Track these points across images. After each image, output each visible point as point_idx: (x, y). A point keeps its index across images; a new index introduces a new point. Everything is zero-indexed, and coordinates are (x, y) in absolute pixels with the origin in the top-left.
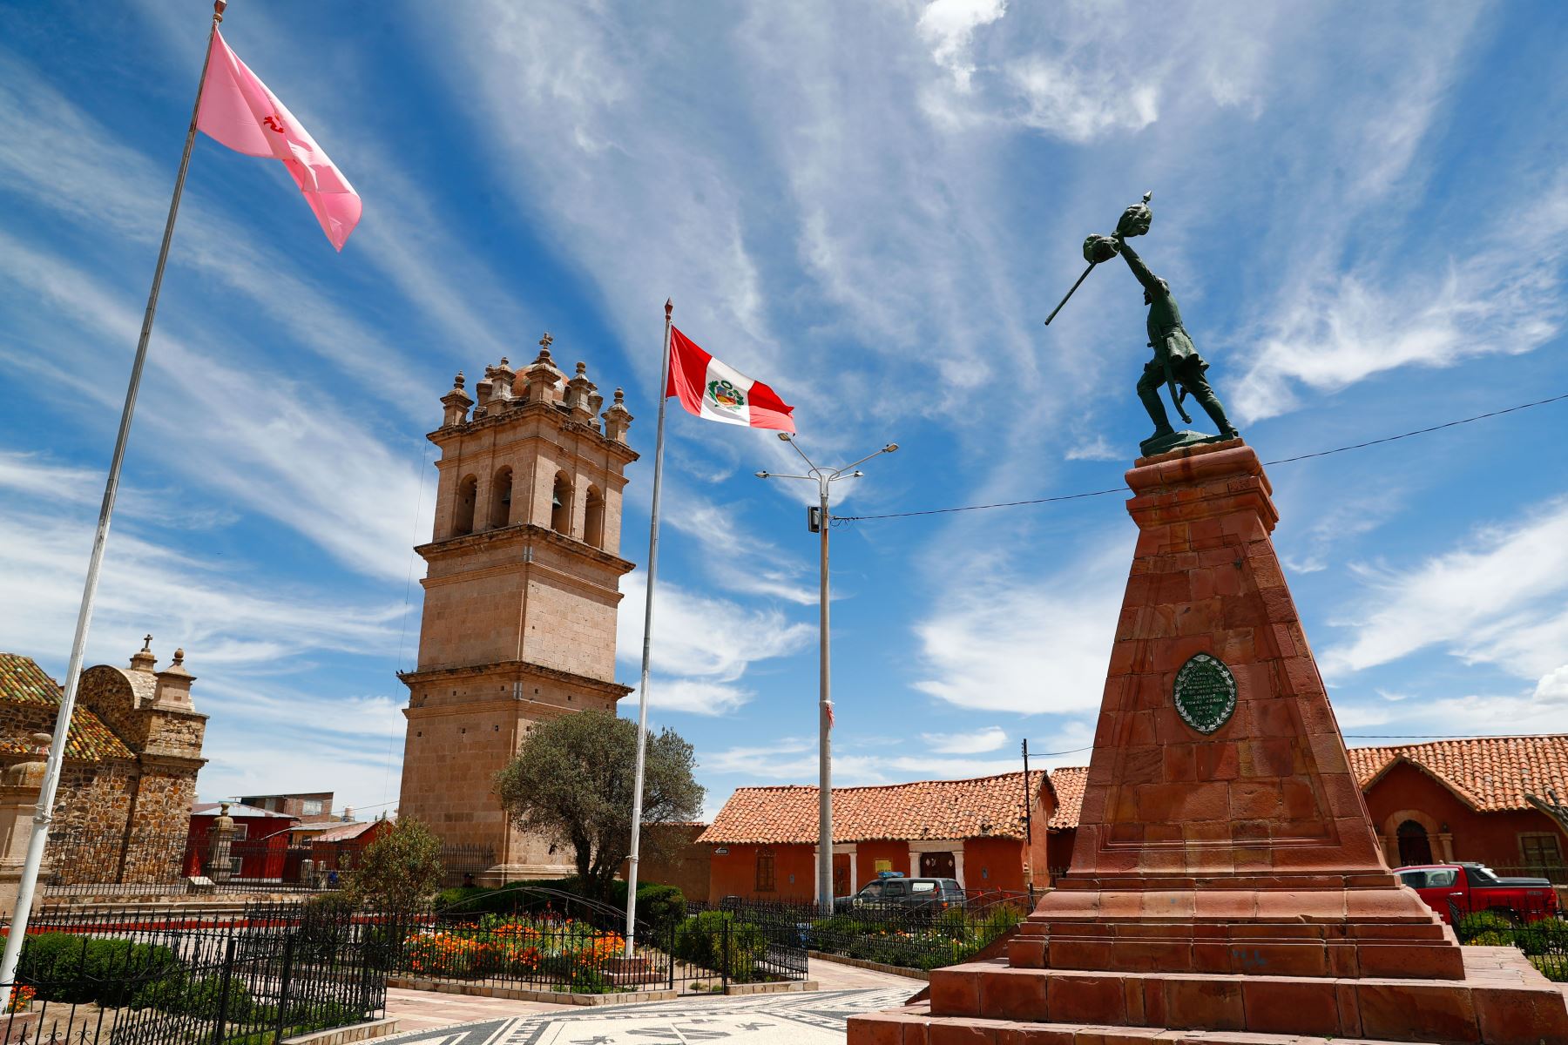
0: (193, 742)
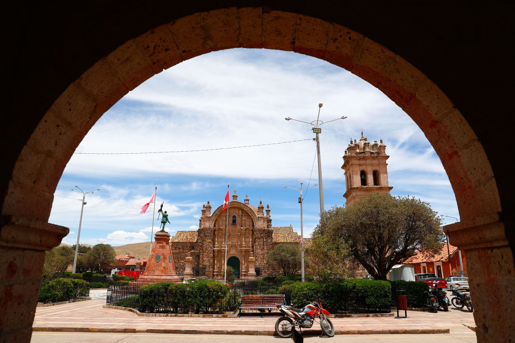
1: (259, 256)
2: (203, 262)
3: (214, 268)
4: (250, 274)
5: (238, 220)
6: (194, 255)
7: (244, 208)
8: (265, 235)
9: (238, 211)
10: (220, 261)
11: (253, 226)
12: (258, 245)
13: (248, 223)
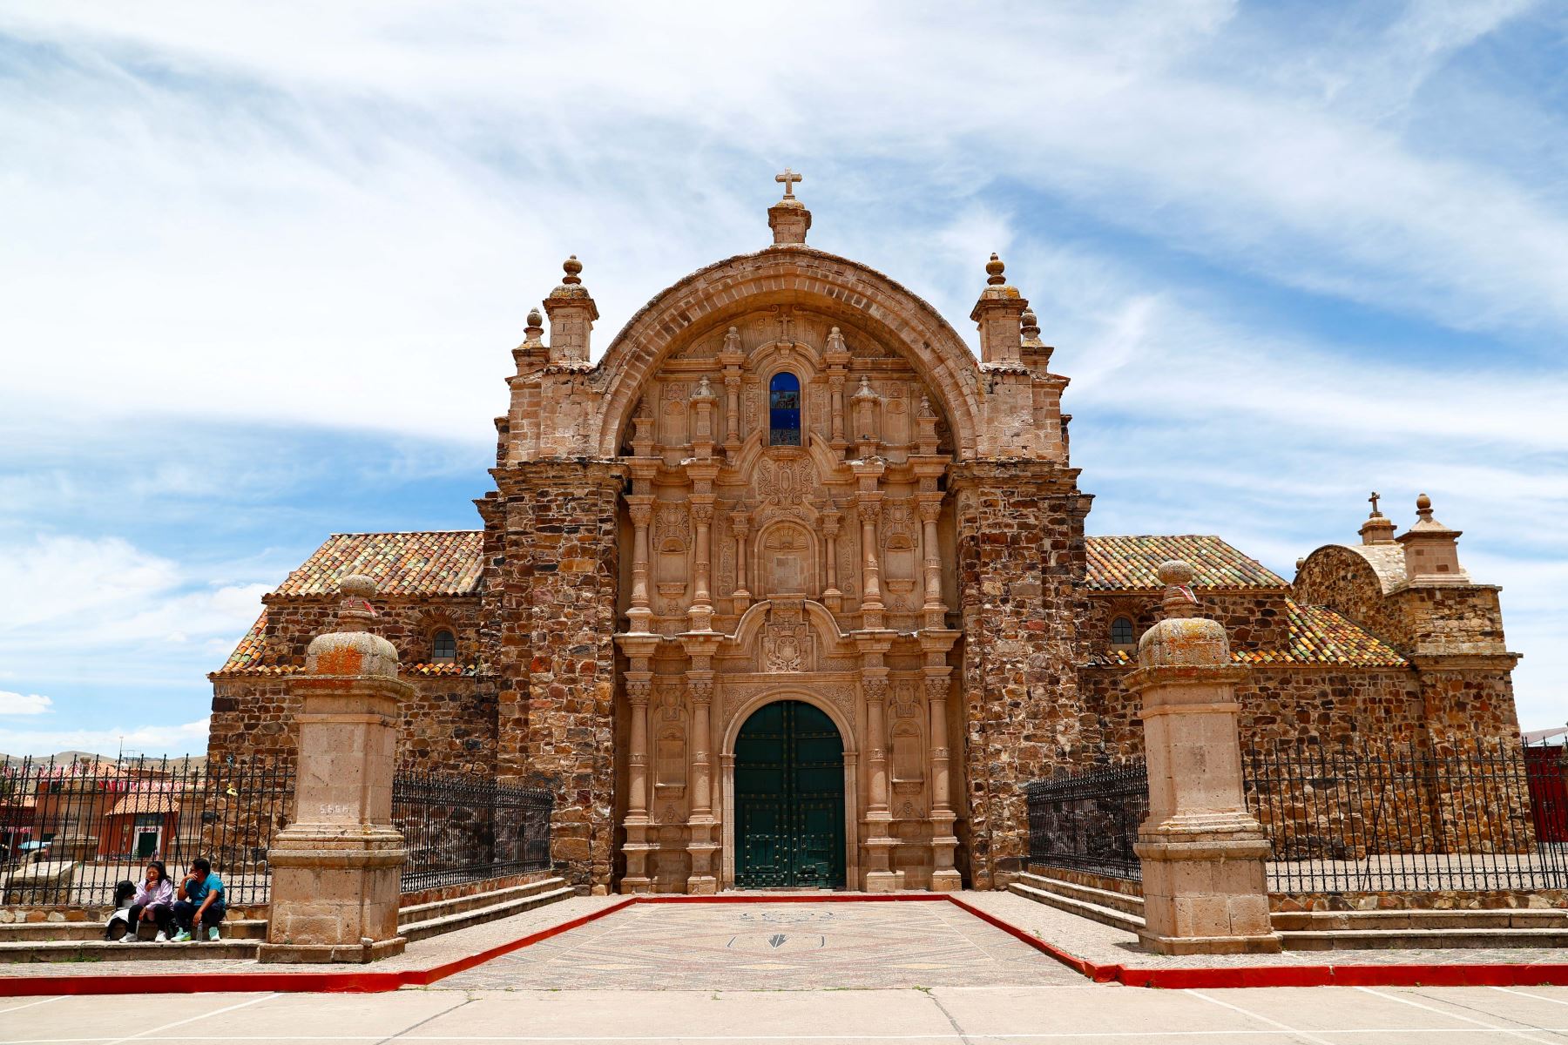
0: (1488, 629)
1: (1011, 686)
2: (523, 750)
3: (621, 806)
4: (1193, 837)
5: (816, 407)
6: (453, 698)
7: (871, 301)
8: (1053, 521)
9: (812, 336)
10: (673, 737)
11: (947, 442)
12: (1005, 601)
13: (899, 430)
